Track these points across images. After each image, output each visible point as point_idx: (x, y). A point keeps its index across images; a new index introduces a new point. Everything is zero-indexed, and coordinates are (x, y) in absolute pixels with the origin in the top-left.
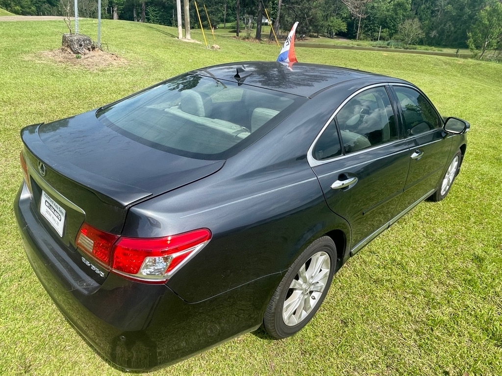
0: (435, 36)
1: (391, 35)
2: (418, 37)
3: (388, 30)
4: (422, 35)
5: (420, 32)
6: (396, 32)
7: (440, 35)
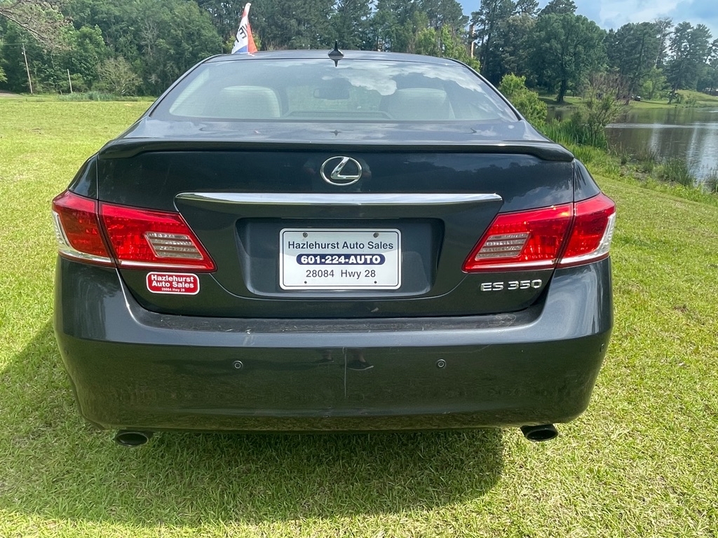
0: (156, 82)
1: (89, 84)
2: (133, 84)
3: (79, 75)
4: (139, 82)
5: (134, 76)
6: (96, 77)
7: (163, 80)
